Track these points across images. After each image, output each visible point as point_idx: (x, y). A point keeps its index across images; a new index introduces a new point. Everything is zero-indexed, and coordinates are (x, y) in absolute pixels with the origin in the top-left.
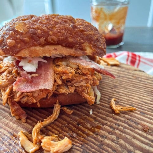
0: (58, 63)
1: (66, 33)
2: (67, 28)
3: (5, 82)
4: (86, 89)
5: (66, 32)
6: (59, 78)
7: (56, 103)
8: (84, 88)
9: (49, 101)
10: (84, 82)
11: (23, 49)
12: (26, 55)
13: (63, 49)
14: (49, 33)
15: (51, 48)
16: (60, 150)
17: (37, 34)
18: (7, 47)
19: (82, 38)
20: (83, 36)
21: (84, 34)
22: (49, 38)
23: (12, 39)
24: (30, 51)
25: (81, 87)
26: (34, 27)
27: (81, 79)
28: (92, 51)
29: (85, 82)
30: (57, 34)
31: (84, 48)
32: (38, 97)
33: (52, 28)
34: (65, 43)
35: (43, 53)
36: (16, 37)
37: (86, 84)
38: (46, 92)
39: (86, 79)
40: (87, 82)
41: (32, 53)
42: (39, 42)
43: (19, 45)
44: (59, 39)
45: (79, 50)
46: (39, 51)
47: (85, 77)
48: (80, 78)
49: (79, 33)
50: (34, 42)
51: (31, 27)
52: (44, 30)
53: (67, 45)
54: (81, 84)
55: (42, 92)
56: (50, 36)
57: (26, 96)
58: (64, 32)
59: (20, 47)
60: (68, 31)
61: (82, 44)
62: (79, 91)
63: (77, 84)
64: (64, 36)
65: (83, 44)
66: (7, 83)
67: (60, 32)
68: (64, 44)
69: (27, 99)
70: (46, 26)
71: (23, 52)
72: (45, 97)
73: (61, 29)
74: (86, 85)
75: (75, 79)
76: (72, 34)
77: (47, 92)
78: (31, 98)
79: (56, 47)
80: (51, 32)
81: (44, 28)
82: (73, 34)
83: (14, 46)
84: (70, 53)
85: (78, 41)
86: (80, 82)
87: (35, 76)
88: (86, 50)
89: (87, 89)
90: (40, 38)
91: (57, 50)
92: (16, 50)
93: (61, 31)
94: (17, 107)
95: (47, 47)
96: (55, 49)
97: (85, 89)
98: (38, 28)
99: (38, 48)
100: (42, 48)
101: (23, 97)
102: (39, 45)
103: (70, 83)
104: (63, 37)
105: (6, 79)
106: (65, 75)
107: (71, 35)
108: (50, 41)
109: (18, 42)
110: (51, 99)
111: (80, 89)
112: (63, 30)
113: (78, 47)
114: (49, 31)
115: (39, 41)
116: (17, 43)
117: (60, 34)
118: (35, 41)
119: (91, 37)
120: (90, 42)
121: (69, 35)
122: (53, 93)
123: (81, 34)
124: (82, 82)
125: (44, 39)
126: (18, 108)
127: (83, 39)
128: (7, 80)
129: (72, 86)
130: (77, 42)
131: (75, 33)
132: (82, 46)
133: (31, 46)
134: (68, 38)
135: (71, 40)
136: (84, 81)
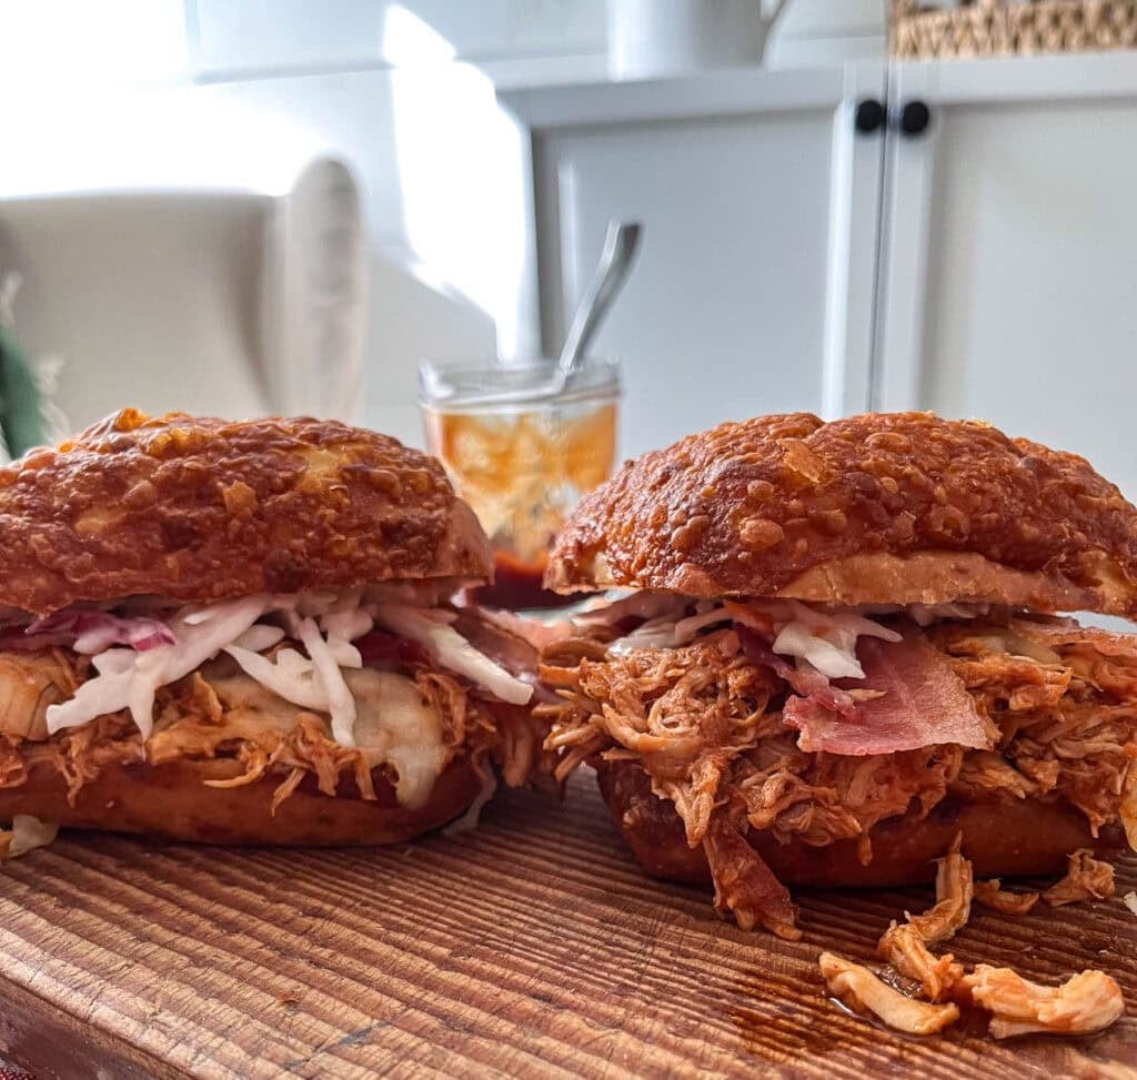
0: (959, 645)
1: (1010, 497)
2: (1010, 472)
3: (682, 735)
4: (1116, 771)
5: (1009, 489)
6: (985, 709)
7: (944, 852)
8: (1109, 767)
9: (911, 841)
10: (1107, 734)
11: (819, 562)
12: (828, 590)
13: (993, 571)
14: (931, 493)
15: (943, 564)
16: (1078, 1013)
17: (884, 493)
18: (739, 551)
19: (1079, 522)
20: (1083, 517)
21: (1086, 507)
22: (932, 514)
23: (766, 517)
24: (847, 572)
25: (1089, 763)
26: (864, 464)
27: (1093, 722)
28: (1123, 590)
29: (1112, 736)
30: (966, 497)
31: (1087, 574)
32: (865, 812)
33: (940, 470)
34: (1003, 545)
35: (905, 587)
36: (785, 508)
37: (1121, 743)
38: (909, 783)
39: (1121, 719)
40: (1124, 736)
41: (857, 585)
42: (889, 530)
43: (802, 544)
44: (978, 521)
45: (1066, 581)
46: (891, 574)
47: (1118, 711)
48: (1088, 716)
49: (1066, 501)
50: (866, 531)
51: (849, 463)
52: (908, 477)
53: (1011, 555)
54: (1094, 745)
55: (886, 786)
56: (940, 504)
57: (807, 802)
58: (999, 489)
59: (806, 554)
60: (1015, 486)
61: (1079, 553)
62: (1080, 785)
63: (1067, 749)
64: (1001, 509)
65: (1084, 550)
66: (696, 740)
67: (981, 491)
68: (995, 551)
69: (815, 819)
70: (913, 462)
71: (816, 575)
72: (902, 809)
73: (984, 476)
74: (1120, 748)
75: (1062, 718)
76: (1033, 504)
77: (916, 785)
78: (834, 812)
79: (964, 561)
80: (939, 490)
81: (908, 469)
82: (1040, 502)
83: (776, 549)
84: (1025, 593)
85: (1062, 535)
86: (1087, 737)
87: (865, 699)
88: (1097, 583)
89: (1121, 771)
90: (893, 512)
91: (970, 574)
92: (786, 567)
93: (987, 486)
94: (752, 862)
95: (923, 561)
96: (961, 571)
97: (1112, 775)
98: (881, 470)
99: (886, 563)
100: (902, 565)
101: (792, 806)
102: (888, 547)
103: (1031, 744)
104: (994, 516)
105: (687, 722)
106: (1028, 692)
107: (1030, 508)
108: (940, 529)
109: (793, 527)
110: (925, 830)
111: (1085, 773)
112: (990, 481)
113: (1061, 565)
114: (931, 482)
115: (890, 526)
116: (793, 533)
117: (979, 497)
118: (875, 526)
119: (1117, 520)
120: (1114, 544)
121: (1022, 505)
122: (948, 787)
123: (1073, 502)
124: (1099, 738)
125: (914, 517)
126: (753, 868)
127: (1082, 526)
128: (695, 728)
129: (1040, 758)
130: (1059, 543)
131: (1046, 498)
132: (1082, 564)
133: (855, 552)
134: (1018, 521)
135: (1030, 530)
136: (1109, 728)
